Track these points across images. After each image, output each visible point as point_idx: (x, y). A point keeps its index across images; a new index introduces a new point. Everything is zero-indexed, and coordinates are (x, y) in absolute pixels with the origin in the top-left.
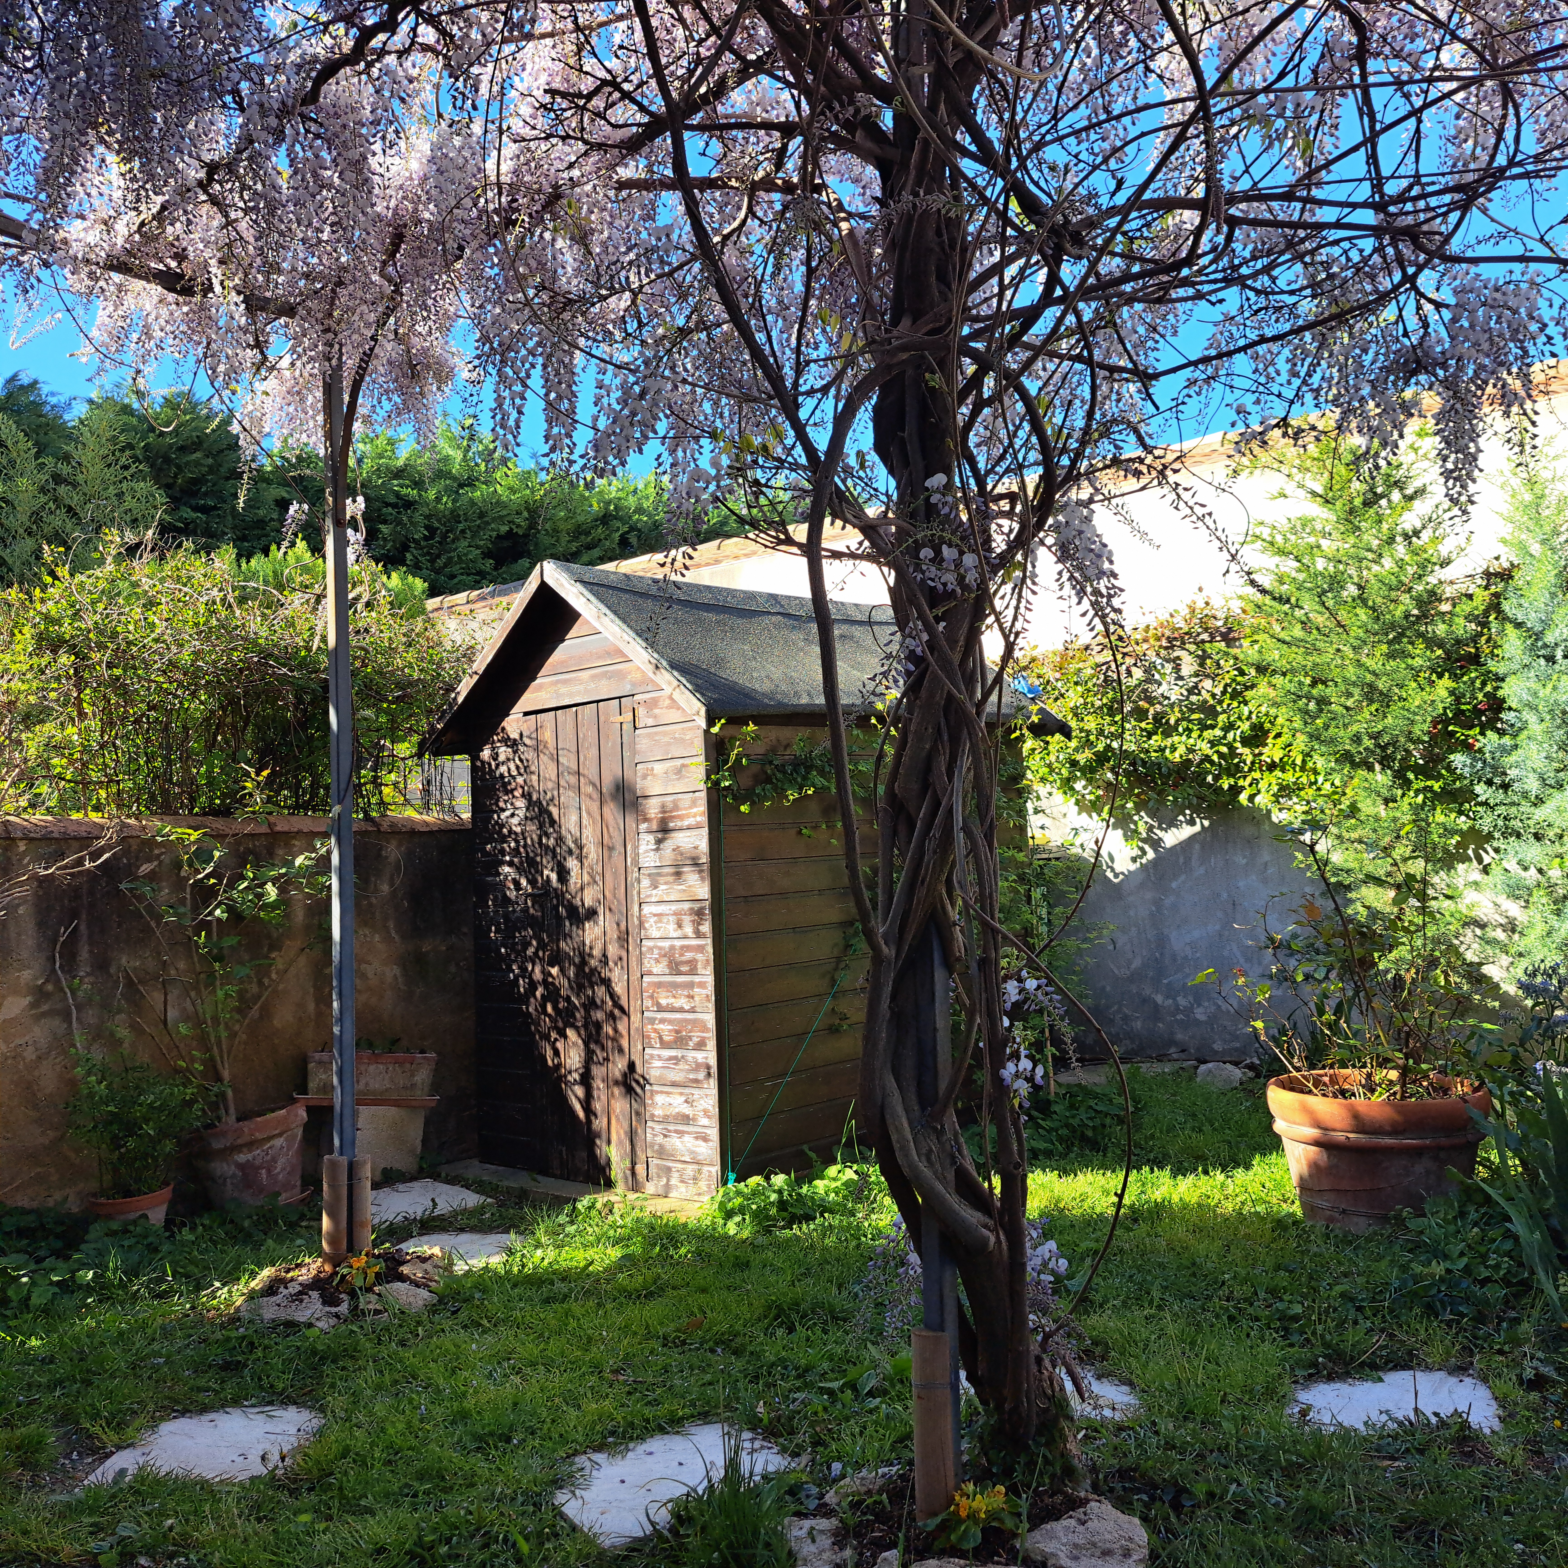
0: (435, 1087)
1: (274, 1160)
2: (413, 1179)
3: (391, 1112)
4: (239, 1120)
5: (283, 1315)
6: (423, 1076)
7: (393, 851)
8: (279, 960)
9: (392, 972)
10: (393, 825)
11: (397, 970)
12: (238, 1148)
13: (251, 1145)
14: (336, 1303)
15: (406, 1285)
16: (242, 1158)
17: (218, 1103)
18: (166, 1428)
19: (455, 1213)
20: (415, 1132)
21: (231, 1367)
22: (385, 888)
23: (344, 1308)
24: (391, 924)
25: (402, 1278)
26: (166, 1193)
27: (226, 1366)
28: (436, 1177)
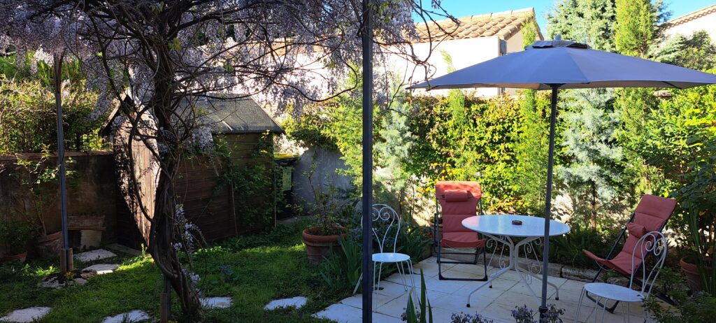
0: (104, 225)
1: (56, 245)
2: (98, 249)
3: (92, 231)
4: (47, 234)
5: (48, 286)
6: (100, 222)
7: (93, 161)
8: (59, 191)
9: (94, 193)
10: (92, 153)
11: (95, 193)
12: (46, 242)
13: (49, 241)
14: (62, 283)
15: (81, 279)
16: (47, 245)
17: (41, 230)
18: (15, 312)
19: (105, 259)
20: (99, 237)
21: (33, 298)
22: (91, 171)
23: (64, 284)
24: (93, 181)
25: (81, 277)
26: (25, 254)
27: (32, 298)
28: (104, 248)
